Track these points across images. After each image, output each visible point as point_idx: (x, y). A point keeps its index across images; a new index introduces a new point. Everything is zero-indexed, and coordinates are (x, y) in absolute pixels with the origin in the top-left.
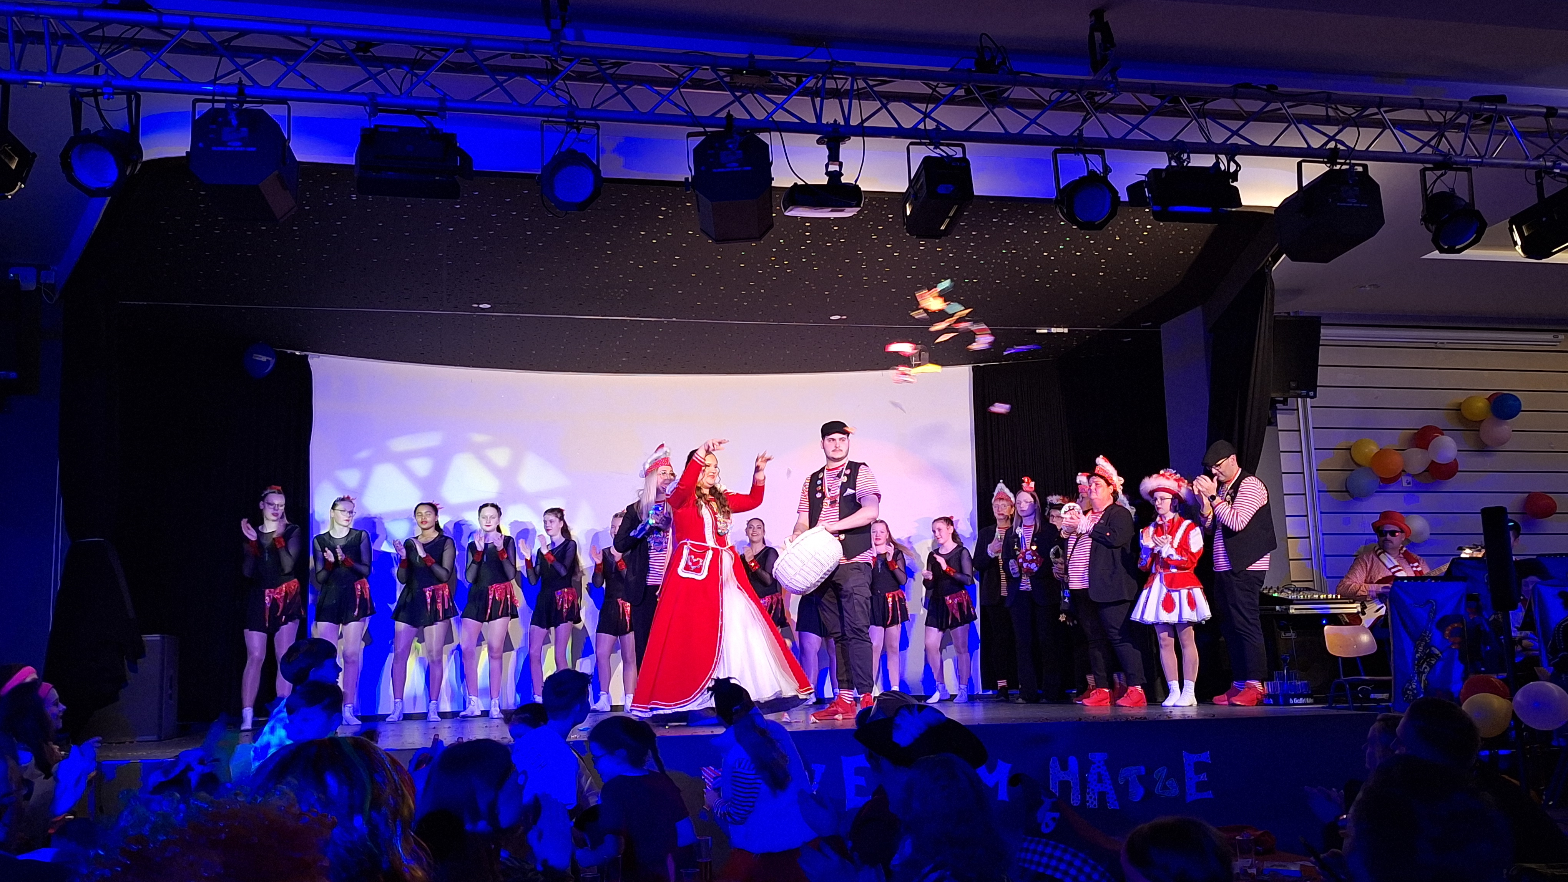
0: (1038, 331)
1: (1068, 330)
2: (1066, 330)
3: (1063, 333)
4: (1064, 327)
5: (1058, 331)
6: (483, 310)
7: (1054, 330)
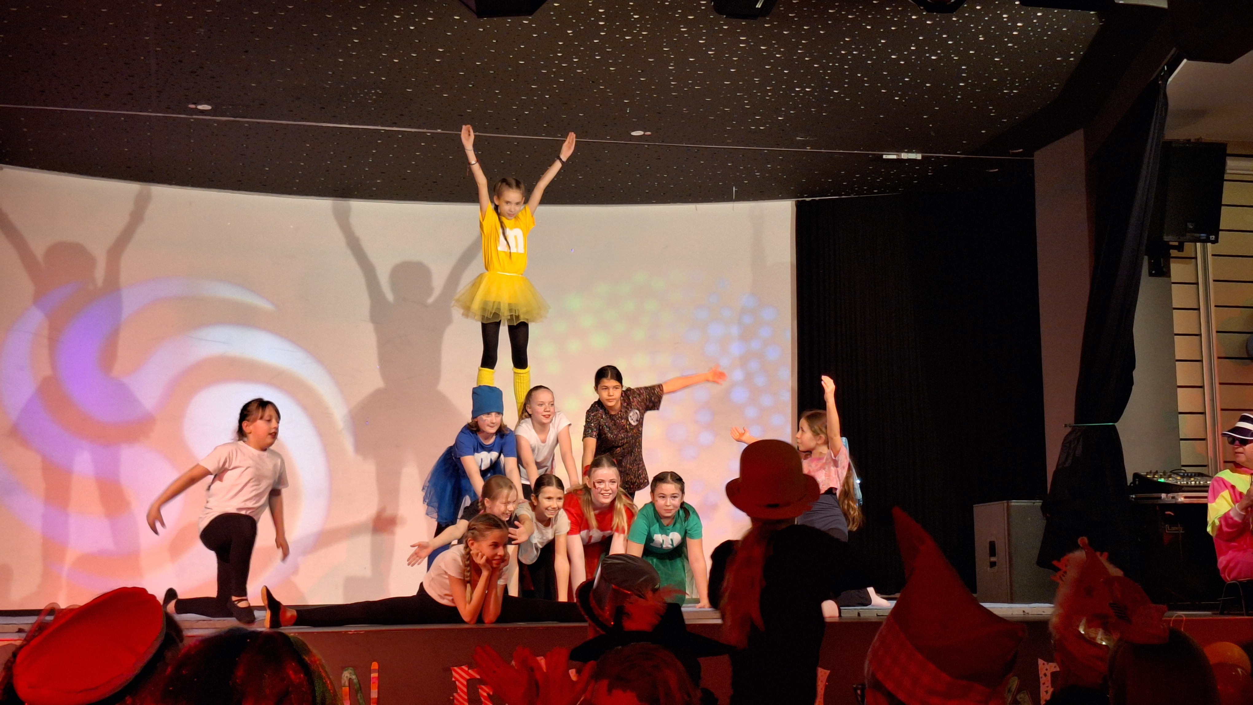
0: (884, 157)
1: (922, 157)
2: (919, 156)
3: (915, 160)
4: (917, 152)
5: (909, 158)
6: (203, 112)
7: (904, 156)
